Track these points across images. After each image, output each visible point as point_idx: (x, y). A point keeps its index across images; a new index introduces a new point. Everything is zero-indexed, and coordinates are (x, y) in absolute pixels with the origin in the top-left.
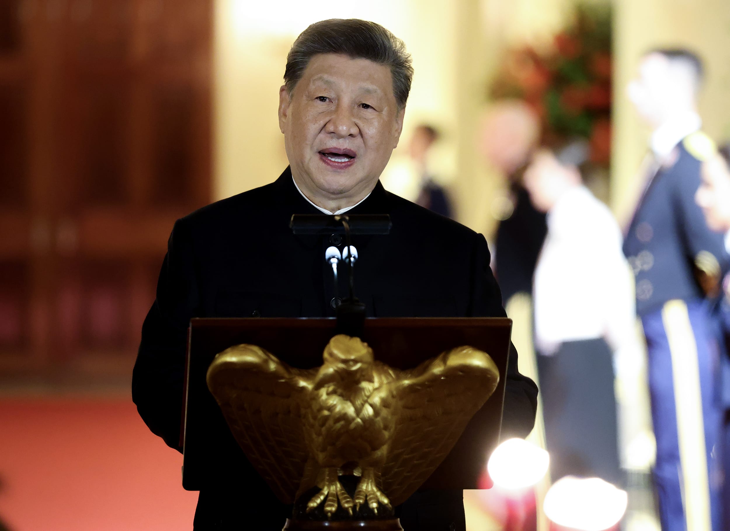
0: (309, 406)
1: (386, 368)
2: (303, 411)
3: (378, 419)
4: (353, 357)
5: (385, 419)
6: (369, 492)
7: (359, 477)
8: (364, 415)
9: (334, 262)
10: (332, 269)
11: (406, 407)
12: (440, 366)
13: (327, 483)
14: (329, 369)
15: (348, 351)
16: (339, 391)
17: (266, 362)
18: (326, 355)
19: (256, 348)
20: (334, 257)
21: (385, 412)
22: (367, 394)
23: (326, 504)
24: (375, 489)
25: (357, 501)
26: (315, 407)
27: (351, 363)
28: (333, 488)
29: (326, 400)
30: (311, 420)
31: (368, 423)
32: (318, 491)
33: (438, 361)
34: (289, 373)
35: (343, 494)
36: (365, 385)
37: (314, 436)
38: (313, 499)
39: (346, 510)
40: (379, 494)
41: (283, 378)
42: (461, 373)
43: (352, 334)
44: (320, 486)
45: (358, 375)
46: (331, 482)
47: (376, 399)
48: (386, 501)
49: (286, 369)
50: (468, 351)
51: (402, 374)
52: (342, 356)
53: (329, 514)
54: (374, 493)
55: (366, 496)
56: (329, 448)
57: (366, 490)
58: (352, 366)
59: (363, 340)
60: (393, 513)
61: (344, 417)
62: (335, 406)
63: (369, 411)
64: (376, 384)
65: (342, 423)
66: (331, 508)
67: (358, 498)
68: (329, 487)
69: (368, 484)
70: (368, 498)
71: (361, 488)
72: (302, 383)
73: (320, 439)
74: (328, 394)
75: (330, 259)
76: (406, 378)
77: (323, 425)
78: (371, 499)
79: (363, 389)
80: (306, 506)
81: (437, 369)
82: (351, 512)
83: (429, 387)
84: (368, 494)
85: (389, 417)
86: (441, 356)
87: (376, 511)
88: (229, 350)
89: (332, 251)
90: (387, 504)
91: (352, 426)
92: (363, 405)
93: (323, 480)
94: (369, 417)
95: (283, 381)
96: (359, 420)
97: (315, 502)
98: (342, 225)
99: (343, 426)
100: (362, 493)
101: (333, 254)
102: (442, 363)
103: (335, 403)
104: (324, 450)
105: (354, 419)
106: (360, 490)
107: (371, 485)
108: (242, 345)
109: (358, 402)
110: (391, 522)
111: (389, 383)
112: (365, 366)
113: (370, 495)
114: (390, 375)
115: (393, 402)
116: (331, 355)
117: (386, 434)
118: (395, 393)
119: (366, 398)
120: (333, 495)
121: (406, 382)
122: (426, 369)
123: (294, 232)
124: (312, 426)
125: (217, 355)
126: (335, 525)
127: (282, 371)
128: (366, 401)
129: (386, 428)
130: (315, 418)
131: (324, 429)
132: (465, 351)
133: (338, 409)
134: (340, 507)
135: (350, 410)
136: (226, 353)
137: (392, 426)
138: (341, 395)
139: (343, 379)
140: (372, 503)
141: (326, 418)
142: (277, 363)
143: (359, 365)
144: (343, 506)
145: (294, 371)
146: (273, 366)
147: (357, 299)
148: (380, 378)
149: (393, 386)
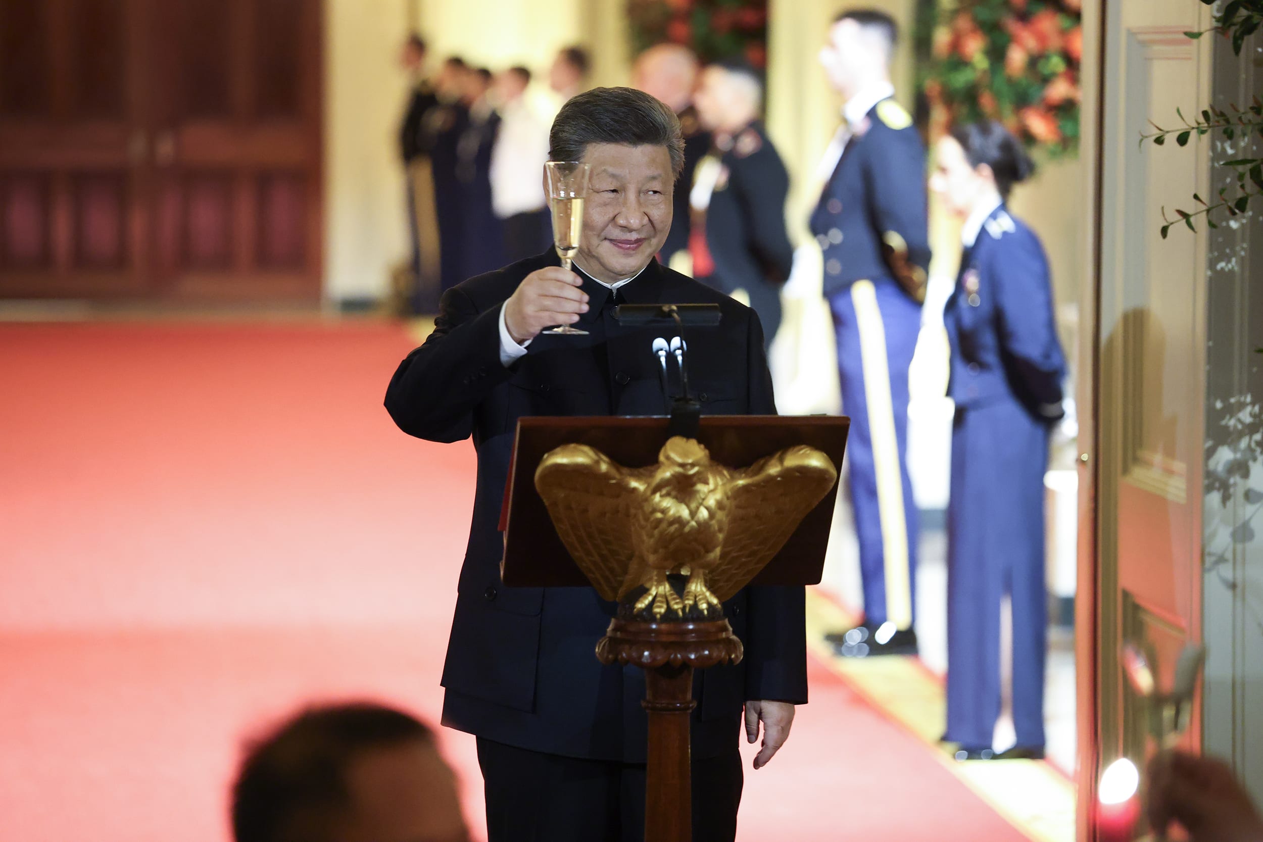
0: (641, 507)
1: (720, 468)
2: (633, 511)
3: (713, 522)
4: (690, 461)
5: (720, 522)
6: (698, 592)
7: (687, 576)
8: (698, 518)
9: (662, 354)
10: (660, 362)
11: (738, 507)
12: (776, 466)
13: (655, 583)
14: (666, 473)
15: (685, 454)
16: (674, 493)
17: (597, 462)
18: (662, 458)
19: (586, 449)
20: (662, 350)
21: (720, 515)
22: (703, 496)
23: (655, 605)
24: (704, 589)
25: (687, 602)
26: (647, 508)
27: (689, 467)
28: (661, 589)
29: (660, 501)
30: (643, 522)
31: (703, 526)
32: (645, 591)
33: (774, 461)
34: (621, 474)
35: (671, 595)
36: (700, 487)
37: (645, 538)
38: (641, 599)
39: (676, 612)
40: (708, 594)
41: (614, 478)
42: (797, 474)
43: (688, 435)
44: (647, 585)
45: (695, 479)
46: (659, 583)
47: (711, 502)
48: (715, 601)
49: (618, 470)
50: (806, 450)
51: (736, 475)
52: (679, 460)
53: (658, 616)
54: (703, 594)
55: (696, 597)
56: (661, 550)
57: (695, 590)
58: (690, 470)
59: (700, 442)
60: (722, 613)
61: (678, 520)
62: (668, 509)
63: (703, 514)
64: (711, 486)
65: (676, 526)
66: (660, 610)
67: (688, 599)
68: (657, 588)
69: (697, 584)
70: (697, 599)
71: (690, 588)
72: (634, 484)
73: (652, 541)
74: (661, 496)
75: (657, 351)
76: (740, 478)
77: (656, 527)
78: (700, 600)
79: (698, 492)
80: (633, 607)
81: (774, 469)
82: (680, 613)
83: (764, 487)
84: (697, 595)
85: (724, 519)
86: (777, 455)
87: (706, 612)
88: (558, 450)
89: (659, 343)
90: (716, 605)
91: (687, 529)
92: (698, 508)
93: (651, 579)
94: (705, 520)
95: (613, 481)
96: (693, 523)
97: (642, 602)
98: (672, 317)
99: (676, 530)
100: (691, 594)
101: (661, 347)
102: (778, 464)
103: (669, 505)
104: (655, 552)
105: (688, 522)
106: (688, 590)
107: (701, 585)
108: (573, 445)
109: (693, 505)
110: (720, 622)
111: (724, 485)
112: (702, 469)
113: (699, 595)
114: (724, 475)
115: (726, 502)
116: (668, 458)
117: (721, 536)
118: (730, 494)
119: (700, 501)
120: (661, 596)
121: (741, 482)
122: (761, 469)
123: (621, 324)
124: (643, 527)
125: (546, 456)
126: (664, 627)
127: (614, 472)
128: (701, 504)
129: (720, 530)
130: (647, 519)
131: (656, 532)
132: (802, 452)
133: (672, 512)
134: (669, 609)
135: (685, 512)
136: (556, 454)
137: (726, 528)
138: (676, 498)
139: (679, 482)
140: (702, 604)
141: (660, 521)
142: (608, 463)
143: (696, 469)
144: (672, 608)
145: (625, 470)
146: (604, 467)
147: (691, 397)
148: (716, 480)
149: (729, 486)
